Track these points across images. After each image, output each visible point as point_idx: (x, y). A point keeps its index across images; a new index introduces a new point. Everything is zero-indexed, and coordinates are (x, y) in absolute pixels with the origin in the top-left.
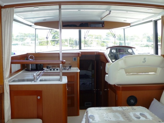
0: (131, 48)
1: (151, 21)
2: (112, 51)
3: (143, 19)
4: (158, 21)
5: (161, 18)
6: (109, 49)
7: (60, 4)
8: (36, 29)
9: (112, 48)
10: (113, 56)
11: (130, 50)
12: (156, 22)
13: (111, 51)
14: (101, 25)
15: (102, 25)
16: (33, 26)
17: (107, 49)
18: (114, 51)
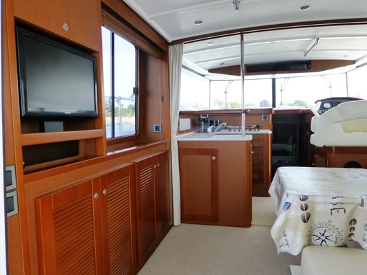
2: (325, 105)
7: (241, 32)
8: (210, 81)
13: (322, 106)
14: (306, 65)
15: (308, 67)
16: (207, 75)
17: (316, 103)
18: (327, 105)
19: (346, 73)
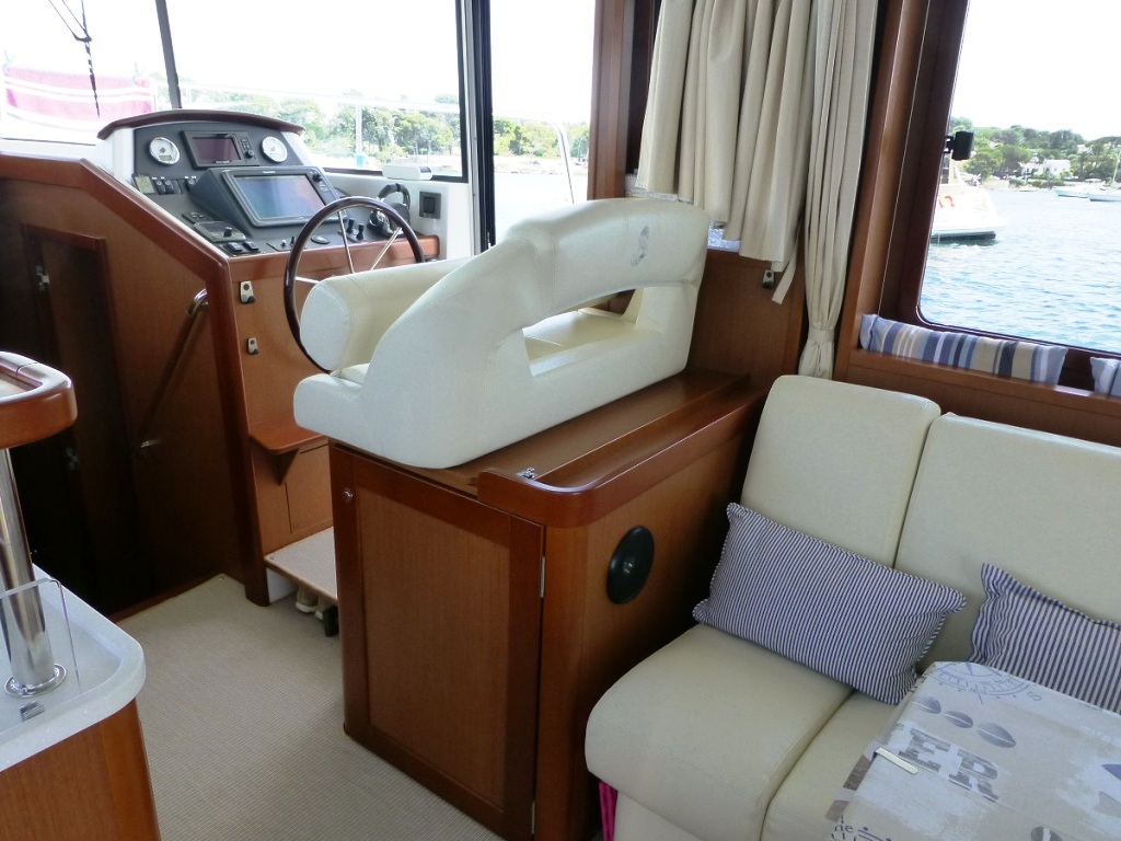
0: (275, 127)
2: (156, 149)
6: (126, 136)
9: (143, 128)
10: (169, 192)
11: (273, 146)
17: (105, 133)
18: (165, 150)
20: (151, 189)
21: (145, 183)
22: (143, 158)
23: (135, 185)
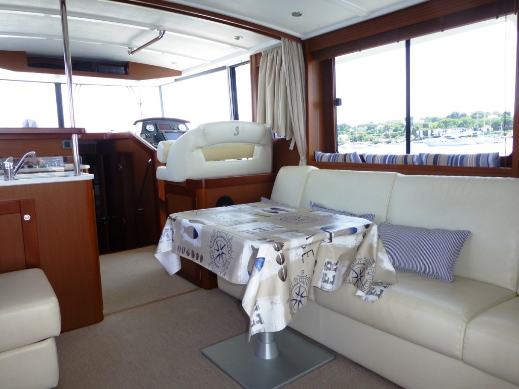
0: (183, 122)
1: (224, 68)
2: (148, 127)
3: (213, 62)
4: (237, 69)
5: (249, 59)
6: (141, 124)
9: (145, 122)
10: (150, 137)
11: (182, 127)
12: (232, 69)
13: (144, 127)
14: (123, 68)
15: (125, 70)
17: (135, 124)
18: (151, 128)
19: (160, 87)
20: (145, 137)
21: (144, 136)
22: (144, 130)
23: (141, 136)
